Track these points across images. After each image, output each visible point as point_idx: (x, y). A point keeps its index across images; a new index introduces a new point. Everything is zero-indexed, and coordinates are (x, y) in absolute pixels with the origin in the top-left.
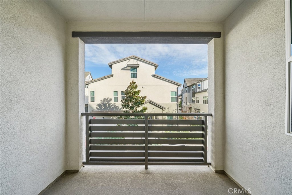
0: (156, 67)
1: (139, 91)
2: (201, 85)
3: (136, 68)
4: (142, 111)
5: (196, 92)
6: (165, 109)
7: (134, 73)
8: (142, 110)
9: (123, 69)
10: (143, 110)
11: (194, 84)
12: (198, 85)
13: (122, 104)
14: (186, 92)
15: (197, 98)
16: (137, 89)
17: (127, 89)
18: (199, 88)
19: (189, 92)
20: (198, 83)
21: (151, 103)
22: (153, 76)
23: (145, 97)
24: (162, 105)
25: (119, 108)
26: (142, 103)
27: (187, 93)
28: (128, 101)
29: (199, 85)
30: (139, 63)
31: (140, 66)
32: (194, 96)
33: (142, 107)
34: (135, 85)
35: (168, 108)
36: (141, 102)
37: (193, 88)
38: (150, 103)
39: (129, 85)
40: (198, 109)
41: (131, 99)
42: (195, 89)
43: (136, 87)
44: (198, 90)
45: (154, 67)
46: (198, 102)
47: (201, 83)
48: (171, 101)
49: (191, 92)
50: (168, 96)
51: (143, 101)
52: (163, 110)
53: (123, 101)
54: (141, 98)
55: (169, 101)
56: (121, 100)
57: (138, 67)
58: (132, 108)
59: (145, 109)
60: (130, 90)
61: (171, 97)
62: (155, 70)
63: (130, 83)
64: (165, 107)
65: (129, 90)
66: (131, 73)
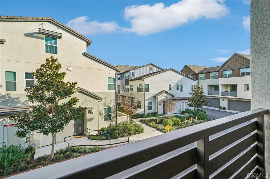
0: (88, 44)
1: (64, 74)
2: (134, 73)
3: (56, 39)
4: (69, 105)
5: (129, 79)
6: (102, 99)
7: (51, 46)
8: (70, 103)
9: (29, 35)
10: (73, 102)
11: (128, 71)
12: (131, 73)
13: (29, 94)
14: (119, 79)
15: (131, 86)
16: (60, 71)
17: (40, 69)
18: (133, 75)
19: (122, 80)
20: (131, 70)
21: (82, 91)
22: (84, 54)
23: (75, 83)
24: (98, 95)
25: (19, 101)
26: (70, 93)
27: (120, 81)
28: (42, 89)
29: (133, 73)
30: (61, 31)
31: (63, 37)
32: (127, 84)
33: (70, 98)
34: (56, 64)
35: (105, 98)
36: (69, 90)
37: (126, 76)
38: (80, 92)
39: (44, 62)
40: (133, 97)
41: (48, 85)
42: (128, 76)
43: (59, 67)
44: (132, 78)
45: (86, 43)
46: (132, 90)
47: (134, 70)
48: (109, 90)
49: (124, 79)
50: (105, 83)
51: (71, 89)
52: (100, 101)
53: (30, 89)
54: (67, 84)
55: (106, 90)
56: (27, 89)
57: (60, 37)
58: (51, 100)
59: (75, 101)
60: (47, 70)
61: (108, 84)
62: (87, 47)
63: (47, 60)
64: (101, 96)
65: (45, 71)
66: (46, 45)
